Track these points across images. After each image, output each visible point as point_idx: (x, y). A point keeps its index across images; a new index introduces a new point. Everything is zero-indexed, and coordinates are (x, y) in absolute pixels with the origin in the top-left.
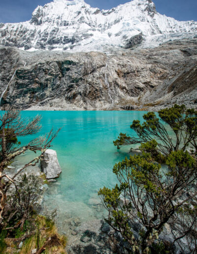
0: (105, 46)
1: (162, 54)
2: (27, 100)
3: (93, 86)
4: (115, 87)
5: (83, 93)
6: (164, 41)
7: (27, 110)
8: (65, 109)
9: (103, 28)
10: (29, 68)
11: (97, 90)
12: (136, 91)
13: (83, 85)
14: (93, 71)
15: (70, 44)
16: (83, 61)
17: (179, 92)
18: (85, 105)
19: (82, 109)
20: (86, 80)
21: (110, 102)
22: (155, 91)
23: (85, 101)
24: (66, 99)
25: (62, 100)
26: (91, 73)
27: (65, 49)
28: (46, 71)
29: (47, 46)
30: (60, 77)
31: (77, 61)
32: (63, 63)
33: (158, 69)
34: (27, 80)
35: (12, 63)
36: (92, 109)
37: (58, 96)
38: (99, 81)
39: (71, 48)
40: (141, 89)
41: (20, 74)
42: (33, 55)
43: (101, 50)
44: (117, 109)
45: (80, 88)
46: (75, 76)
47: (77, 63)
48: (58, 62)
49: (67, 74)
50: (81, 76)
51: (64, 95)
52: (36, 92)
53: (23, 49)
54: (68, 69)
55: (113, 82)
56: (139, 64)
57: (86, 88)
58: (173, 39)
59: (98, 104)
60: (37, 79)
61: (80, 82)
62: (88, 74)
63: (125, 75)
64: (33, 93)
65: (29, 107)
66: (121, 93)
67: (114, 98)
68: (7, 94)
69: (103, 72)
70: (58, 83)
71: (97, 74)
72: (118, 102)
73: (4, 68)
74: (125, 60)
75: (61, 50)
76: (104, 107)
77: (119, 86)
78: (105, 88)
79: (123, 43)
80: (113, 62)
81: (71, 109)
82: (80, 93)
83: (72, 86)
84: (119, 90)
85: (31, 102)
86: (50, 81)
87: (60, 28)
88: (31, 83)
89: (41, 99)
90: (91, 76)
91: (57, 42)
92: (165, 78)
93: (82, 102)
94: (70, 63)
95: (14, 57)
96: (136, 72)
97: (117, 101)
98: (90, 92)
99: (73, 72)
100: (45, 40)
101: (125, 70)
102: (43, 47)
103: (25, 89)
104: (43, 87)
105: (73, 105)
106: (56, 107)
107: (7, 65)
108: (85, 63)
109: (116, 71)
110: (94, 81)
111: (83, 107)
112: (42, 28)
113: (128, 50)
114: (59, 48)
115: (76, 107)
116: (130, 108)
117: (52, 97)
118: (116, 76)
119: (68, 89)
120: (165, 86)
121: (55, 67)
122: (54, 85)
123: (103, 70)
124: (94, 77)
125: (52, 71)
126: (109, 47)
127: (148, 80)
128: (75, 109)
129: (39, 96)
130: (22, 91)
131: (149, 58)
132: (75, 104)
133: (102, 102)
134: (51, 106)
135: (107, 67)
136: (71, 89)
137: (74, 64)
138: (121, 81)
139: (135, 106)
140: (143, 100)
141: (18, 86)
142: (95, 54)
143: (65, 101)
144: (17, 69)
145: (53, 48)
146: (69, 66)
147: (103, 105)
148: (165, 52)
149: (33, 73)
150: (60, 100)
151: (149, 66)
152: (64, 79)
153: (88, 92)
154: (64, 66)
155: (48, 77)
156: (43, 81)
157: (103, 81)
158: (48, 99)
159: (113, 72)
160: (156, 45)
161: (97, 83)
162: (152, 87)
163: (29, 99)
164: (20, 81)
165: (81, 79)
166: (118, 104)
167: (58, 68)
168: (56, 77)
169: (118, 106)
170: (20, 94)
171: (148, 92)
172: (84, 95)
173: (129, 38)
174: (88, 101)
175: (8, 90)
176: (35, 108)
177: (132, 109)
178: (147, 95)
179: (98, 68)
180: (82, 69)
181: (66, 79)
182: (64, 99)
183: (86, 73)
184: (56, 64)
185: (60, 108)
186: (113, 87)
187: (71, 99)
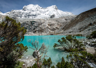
0: (44, 17)
1: (60, 20)
6: (60, 16)
8: (33, 35)
9: (44, 13)
10: (21, 23)
11: (42, 29)
12: (54, 30)
14: (41, 24)
15: (34, 16)
16: (38, 21)
17: (65, 30)
18: (39, 34)
19: (38, 35)
20: (39, 27)
21: (46, 33)
22: (59, 29)
23: (39, 33)
27: (33, 18)
28: (27, 24)
29: (27, 17)
31: (36, 21)
32: (32, 22)
33: (59, 24)
36: (41, 35)
37: (31, 31)
38: (43, 27)
39: (35, 17)
40: (55, 29)
42: (23, 19)
43: (43, 18)
44: (48, 35)
45: (37, 29)
46: (36, 25)
48: (31, 22)
51: (32, 31)
53: (20, 17)
54: (34, 24)
55: (47, 27)
56: (54, 22)
57: (39, 29)
58: (62, 16)
59: (43, 33)
61: (37, 27)
63: (50, 25)
66: (49, 30)
67: (47, 32)
70: (31, 27)
71: (42, 25)
74: (50, 21)
75: (32, 18)
76: (45, 34)
78: (45, 29)
79: (50, 17)
80: (47, 22)
82: (37, 31)
83: (35, 28)
84: (49, 29)
87: (31, 12)
91: (30, 16)
92: (61, 26)
93: (38, 33)
94: (34, 22)
95: (17, 20)
96: (53, 25)
97: (48, 33)
99: (35, 24)
100: (27, 15)
101: (50, 24)
102: (26, 17)
105: (35, 34)
112: (26, 12)
113: (51, 19)
114: (31, 18)
116: (52, 35)
117: (29, 32)
118: (48, 25)
120: (61, 28)
121: (30, 23)
122: (29, 28)
123: (44, 24)
126: (45, 18)
127: (57, 27)
131: (57, 21)
133: (44, 33)
134: (28, 34)
137: (36, 22)
138: (49, 27)
139: (54, 34)
140: (56, 32)
143: (33, 33)
145: (29, 17)
146: (34, 23)
148: (61, 19)
149: (23, 25)
151: (57, 23)
152: (32, 26)
154: (32, 23)
155: (28, 26)
156: (26, 27)
157: (44, 27)
158: (27, 32)
160: (58, 17)
162: (58, 28)
167: (31, 23)
171: (57, 30)
172: (39, 31)
173: (51, 15)
174: (40, 33)
177: (53, 35)
178: (57, 31)
180: (38, 24)
182: (32, 32)
183: (39, 25)
184: (30, 22)
185: (31, 35)
186: (47, 29)
187: (35, 32)
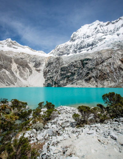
0: (114, 44)
2: (65, 81)
3: (102, 72)
4: (119, 71)
5: (95, 76)
7: (65, 87)
8: (84, 87)
10: (66, 65)
11: (105, 74)
13: (95, 71)
14: (103, 62)
15: (91, 47)
16: (96, 57)
18: (96, 84)
19: (95, 86)
20: (97, 68)
21: (115, 82)
23: (96, 82)
24: (85, 81)
25: (83, 81)
26: (100, 64)
27: (88, 50)
28: (74, 66)
29: (78, 51)
30: (82, 68)
32: (84, 60)
34: (65, 72)
35: (59, 64)
36: (101, 86)
37: (81, 79)
41: (62, 69)
42: (69, 58)
43: (110, 48)
44: (120, 87)
45: (94, 74)
46: (90, 66)
47: (92, 59)
49: (86, 66)
50: (94, 66)
51: (84, 78)
52: (69, 77)
53: (66, 55)
54: (86, 63)
55: (118, 67)
57: (97, 73)
59: (106, 83)
60: (70, 71)
61: (94, 70)
62: (99, 64)
64: (68, 78)
65: (66, 85)
67: (118, 79)
68: (57, 79)
69: (110, 62)
70: (81, 71)
71: (105, 64)
72: (121, 81)
73: (56, 67)
75: (86, 51)
76: (110, 85)
77: (122, 70)
78: (111, 72)
80: (118, 54)
81: (87, 86)
82: (93, 77)
85: (67, 82)
86: (77, 71)
88: (67, 73)
89: (72, 81)
90: (101, 65)
91: (83, 48)
93: (94, 82)
94: (88, 59)
95: (61, 61)
98: (100, 75)
99: (89, 64)
100: (76, 48)
102: (75, 52)
103: (64, 76)
104: (73, 74)
105: (89, 84)
106: (79, 85)
107: (58, 65)
108: (96, 59)
109: (120, 60)
110: (103, 69)
111: (95, 85)
112: (75, 43)
114: (84, 51)
115: (91, 86)
117: (78, 79)
118: (120, 63)
119: (86, 75)
121: (79, 63)
122: (79, 73)
124: (103, 66)
125: (78, 66)
128: (90, 86)
129: (71, 79)
130: (63, 77)
132: (90, 84)
133: (109, 82)
134: (76, 85)
135: (113, 58)
136: (88, 74)
137: (90, 60)
141: (61, 75)
142: (104, 51)
143: (84, 82)
144: (61, 67)
145: (81, 51)
146: (87, 62)
147: (110, 83)
150: (82, 81)
152: (84, 69)
153: (99, 75)
154: (84, 62)
155: (76, 69)
156: (73, 71)
157: (110, 68)
158: (76, 80)
159: (117, 61)
161: (105, 69)
163: (66, 81)
164: (62, 73)
165: (94, 68)
166: (121, 83)
167: (81, 63)
168: (80, 68)
169: (122, 84)
170: (62, 79)
172: (96, 78)
174: (99, 81)
175: (57, 77)
176: (69, 86)
179: (106, 59)
180: (95, 62)
181: (85, 69)
182: (84, 80)
183: (97, 64)
184: (80, 61)
185: (81, 86)
186: (117, 71)
187: (88, 80)
